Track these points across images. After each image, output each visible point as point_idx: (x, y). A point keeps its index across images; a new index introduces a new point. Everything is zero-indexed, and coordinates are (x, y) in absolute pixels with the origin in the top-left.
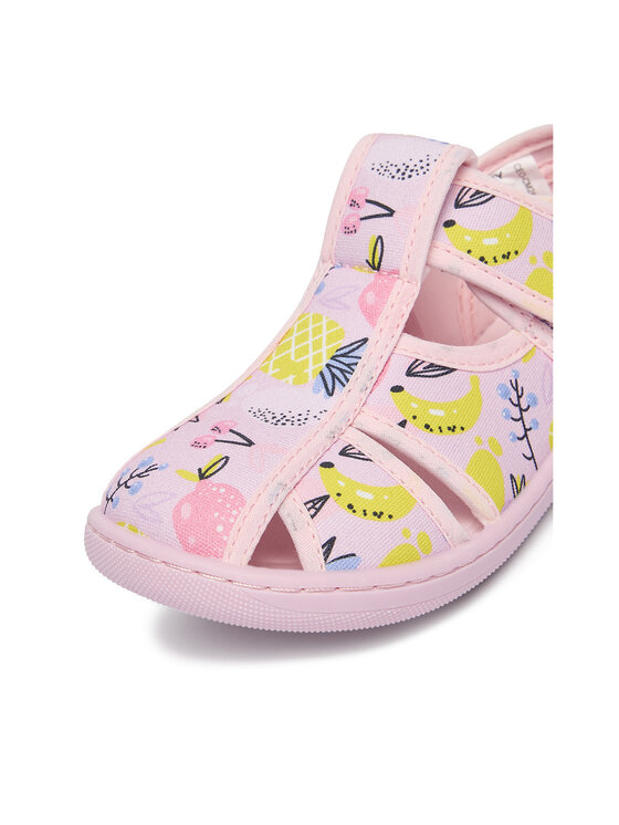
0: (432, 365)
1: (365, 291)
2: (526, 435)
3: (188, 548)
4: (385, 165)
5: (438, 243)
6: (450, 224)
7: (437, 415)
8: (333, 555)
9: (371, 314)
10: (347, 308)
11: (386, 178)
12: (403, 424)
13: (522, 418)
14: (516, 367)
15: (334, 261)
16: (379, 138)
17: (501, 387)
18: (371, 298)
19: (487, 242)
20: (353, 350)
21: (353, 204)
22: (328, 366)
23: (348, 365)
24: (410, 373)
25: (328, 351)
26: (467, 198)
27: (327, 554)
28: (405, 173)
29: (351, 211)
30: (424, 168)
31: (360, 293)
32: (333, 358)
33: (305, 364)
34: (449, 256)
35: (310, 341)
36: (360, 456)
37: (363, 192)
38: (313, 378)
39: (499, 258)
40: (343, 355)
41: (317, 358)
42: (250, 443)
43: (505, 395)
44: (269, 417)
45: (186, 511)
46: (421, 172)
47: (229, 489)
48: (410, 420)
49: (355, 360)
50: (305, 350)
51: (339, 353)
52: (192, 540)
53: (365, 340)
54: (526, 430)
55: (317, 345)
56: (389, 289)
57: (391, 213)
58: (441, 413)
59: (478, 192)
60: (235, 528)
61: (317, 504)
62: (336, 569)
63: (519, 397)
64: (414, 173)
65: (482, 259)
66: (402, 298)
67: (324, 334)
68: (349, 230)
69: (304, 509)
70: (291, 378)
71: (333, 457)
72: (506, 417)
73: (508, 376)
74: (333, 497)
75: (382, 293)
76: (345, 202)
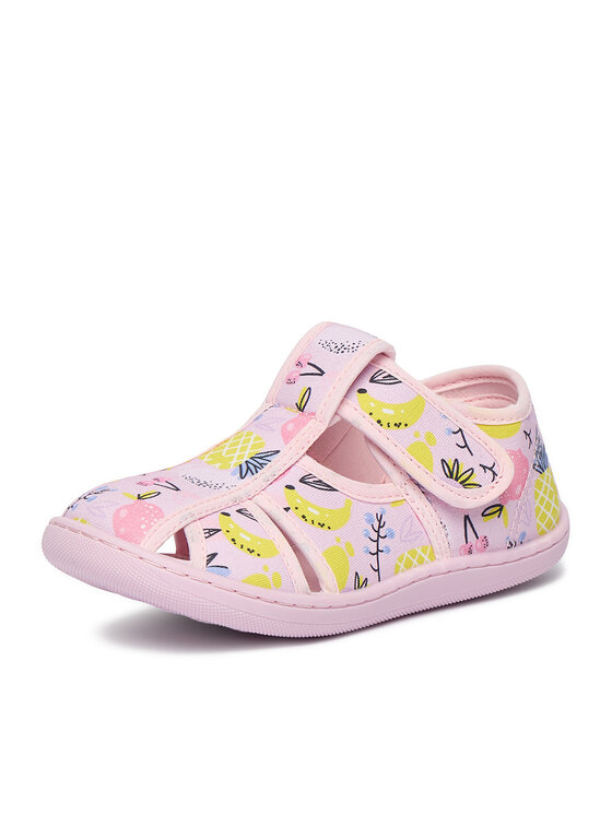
0: (320, 481)
1: (288, 422)
2: (377, 553)
3: (118, 534)
4: (328, 342)
5: (349, 401)
6: (362, 391)
7: (313, 513)
8: (212, 563)
9: (287, 437)
10: (274, 430)
11: (327, 351)
12: (287, 509)
13: (377, 541)
14: (386, 507)
15: (274, 402)
16: (330, 324)
17: (369, 515)
18: (290, 427)
19: (385, 411)
20: (267, 456)
21: (299, 364)
22: (246, 461)
23: (261, 464)
24: (302, 480)
25: (250, 454)
26: (380, 378)
27: (209, 561)
28: (341, 349)
29: (296, 368)
30: (355, 348)
31: (284, 423)
32: (251, 458)
33: (231, 459)
34: (355, 412)
35: (239, 447)
36: (250, 516)
37: (308, 357)
38: (234, 467)
39: (392, 425)
40: (259, 458)
41: (241, 457)
42: (178, 489)
43: (370, 521)
44: (196, 481)
45: (123, 513)
46: (351, 350)
47: (156, 507)
48: (293, 508)
49: (266, 462)
50: (234, 451)
51: (257, 456)
52: (122, 530)
53: (278, 452)
54: (378, 550)
55: (244, 449)
56: (304, 424)
57: (322, 373)
58: (317, 513)
59: (390, 376)
60: (153, 529)
61: (212, 532)
62: (213, 572)
63: (380, 527)
64: (346, 351)
65: (379, 422)
66: (313, 431)
67: (251, 444)
68: (290, 382)
69: (203, 532)
70: (218, 465)
71: (232, 511)
72: (366, 535)
73: (376, 510)
74: (224, 531)
75: (299, 425)
76: (294, 362)
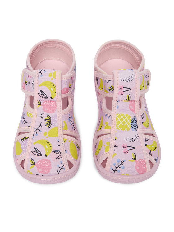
1: (130, 106)
4: (124, 79)
9: (133, 111)
10: (128, 111)
11: (126, 82)
18: (132, 107)
20: (134, 119)
22: (131, 124)
23: (135, 123)
25: (130, 121)
28: (130, 80)
29: (120, 90)
31: (129, 107)
32: (132, 122)
33: (126, 125)
35: (124, 120)
37: (122, 86)
38: (131, 128)
40: (133, 121)
41: (128, 123)
46: (133, 79)
49: (136, 121)
50: (124, 122)
51: (132, 121)
53: (135, 117)
55: (126, 120)
57: (130, 89)
64: (132, 80)
67: (126, 118)
68: (121, 94)
70: (126, 129)
